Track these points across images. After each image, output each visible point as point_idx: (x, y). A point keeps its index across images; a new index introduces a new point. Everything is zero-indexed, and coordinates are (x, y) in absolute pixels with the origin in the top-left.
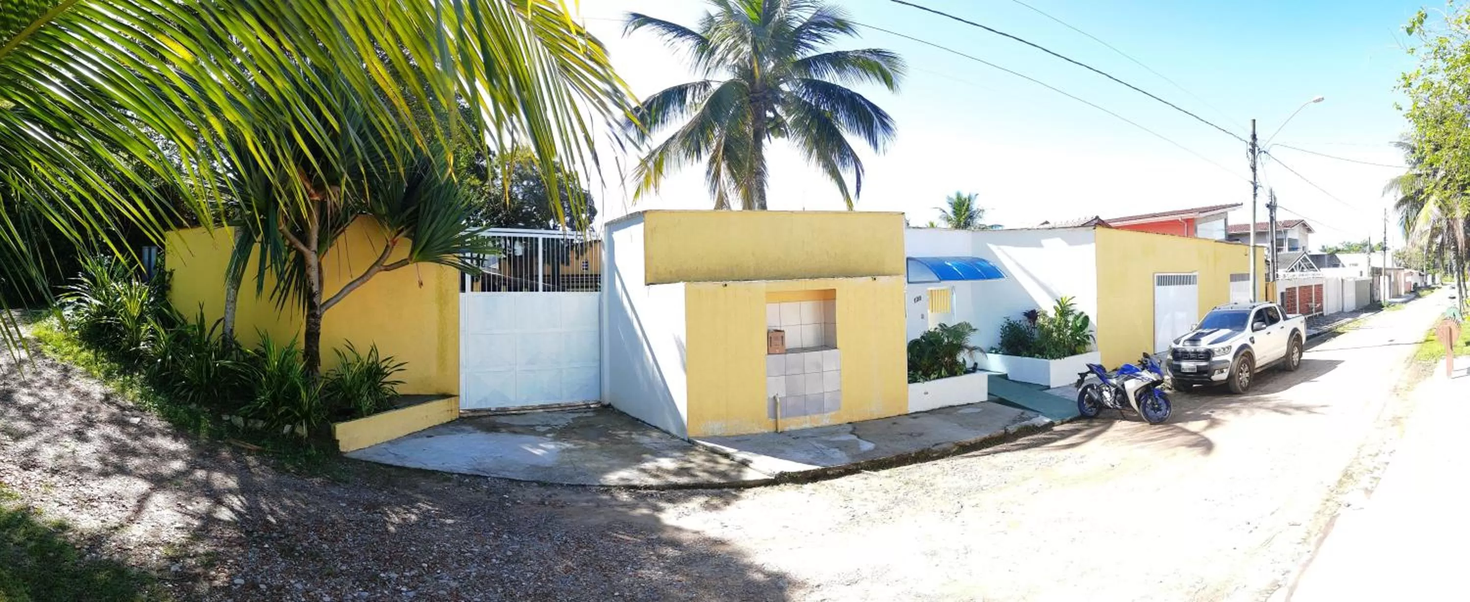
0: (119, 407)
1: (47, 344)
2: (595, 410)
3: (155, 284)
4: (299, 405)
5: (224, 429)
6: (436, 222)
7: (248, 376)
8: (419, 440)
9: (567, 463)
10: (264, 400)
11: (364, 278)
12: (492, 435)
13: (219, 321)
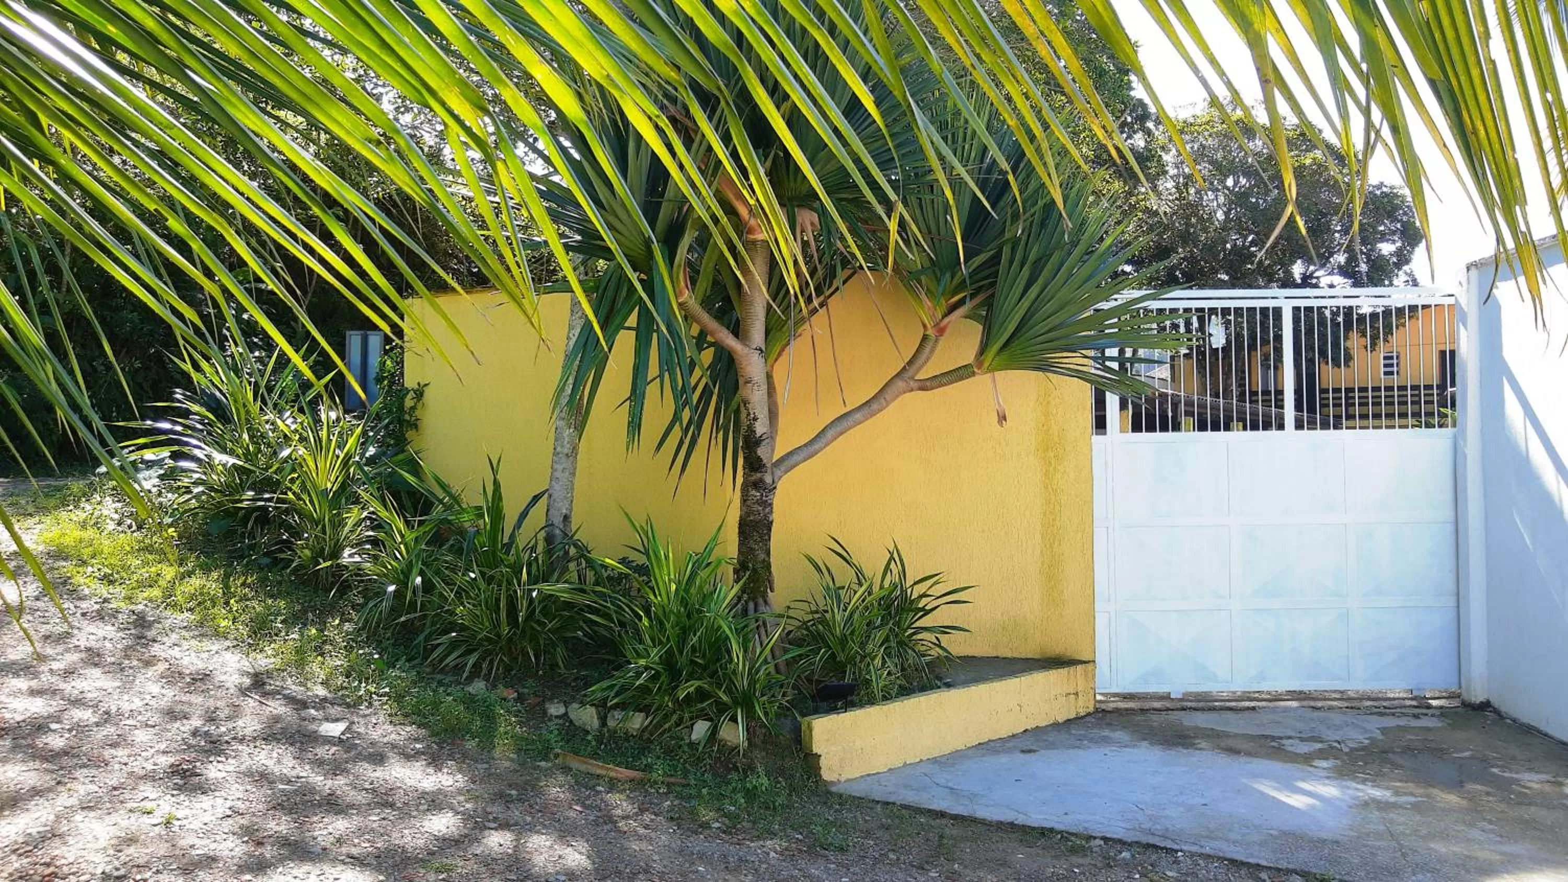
0: (291, 700)
1: (84, 563)
2: (1443, 712)
3: (379, 417)
4: (725, 679)
5: (553, 737)
6: (1041, 281)
7: (607, 616)
8: (1004, 759)
9: (1378, 835)
10: (647, 668)
11: (871, 406)
12: (1179, 755)
13: (536, 498)
